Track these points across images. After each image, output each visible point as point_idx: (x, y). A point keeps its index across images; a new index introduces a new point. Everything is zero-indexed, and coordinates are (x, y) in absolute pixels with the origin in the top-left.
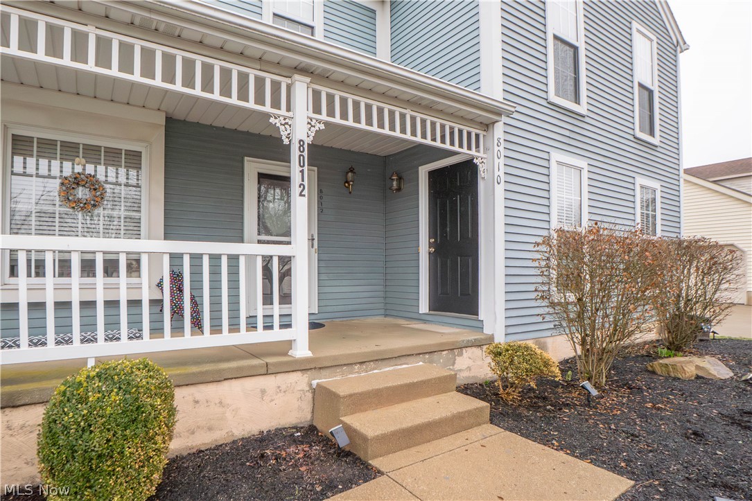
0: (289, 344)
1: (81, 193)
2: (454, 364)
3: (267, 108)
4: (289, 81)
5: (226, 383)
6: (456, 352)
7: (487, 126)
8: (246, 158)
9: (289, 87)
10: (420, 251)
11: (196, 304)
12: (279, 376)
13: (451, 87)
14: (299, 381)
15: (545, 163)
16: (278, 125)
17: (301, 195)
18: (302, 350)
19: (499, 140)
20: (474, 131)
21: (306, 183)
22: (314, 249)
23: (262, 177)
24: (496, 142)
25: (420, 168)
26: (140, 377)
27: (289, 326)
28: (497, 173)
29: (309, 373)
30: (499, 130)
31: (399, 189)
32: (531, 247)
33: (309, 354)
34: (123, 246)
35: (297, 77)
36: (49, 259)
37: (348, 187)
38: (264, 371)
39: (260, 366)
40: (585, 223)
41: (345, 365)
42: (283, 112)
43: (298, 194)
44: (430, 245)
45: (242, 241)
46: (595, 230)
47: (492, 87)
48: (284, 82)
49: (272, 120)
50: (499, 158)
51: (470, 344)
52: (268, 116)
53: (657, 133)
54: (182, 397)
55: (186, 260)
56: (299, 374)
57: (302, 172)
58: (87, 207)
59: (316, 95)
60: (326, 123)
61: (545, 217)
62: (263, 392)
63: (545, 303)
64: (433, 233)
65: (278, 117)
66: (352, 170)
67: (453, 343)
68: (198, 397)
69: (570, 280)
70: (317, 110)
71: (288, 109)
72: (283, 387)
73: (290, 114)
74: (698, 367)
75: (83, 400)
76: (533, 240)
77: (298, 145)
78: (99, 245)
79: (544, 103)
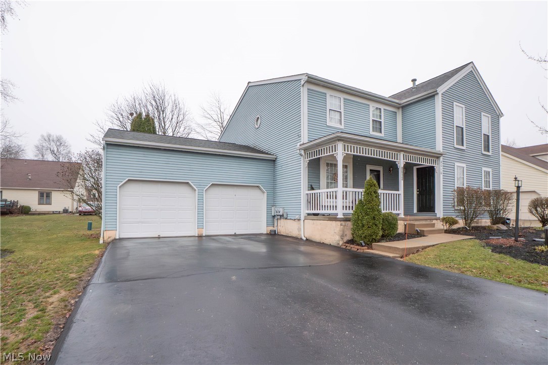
3: (396, 160)
7: (438, 158)
8: (367, 165)
10: (414, 193)
13: (428, 150)
14: (403, 223)
15: (453, 167)
18: (402, 216)
20: (435, 159)
23: (371, 170)
24: (440, 162)
25: (414, 168)
28: (441, 171)
30: (441, 159)
32: (450, 192)
33: (404, 217)
40: (465, 185)
44: (417, 191)
46: (468, 187)
47: (439, 148)
48: (398, 153)
50: (441, 166)
52: (395, 162)
53: (490, 150)
57: (402, 175)
59: (404, 155)
60: (405, 162)
61: (453, 183)
63: (453, 209)
64: (418, 188)
65: (397, 162)
69: (461, 202)
70: (404, 159)
73: (399, 161)
74: (497, 227)
76: (451, 190)
79: (453, 148)
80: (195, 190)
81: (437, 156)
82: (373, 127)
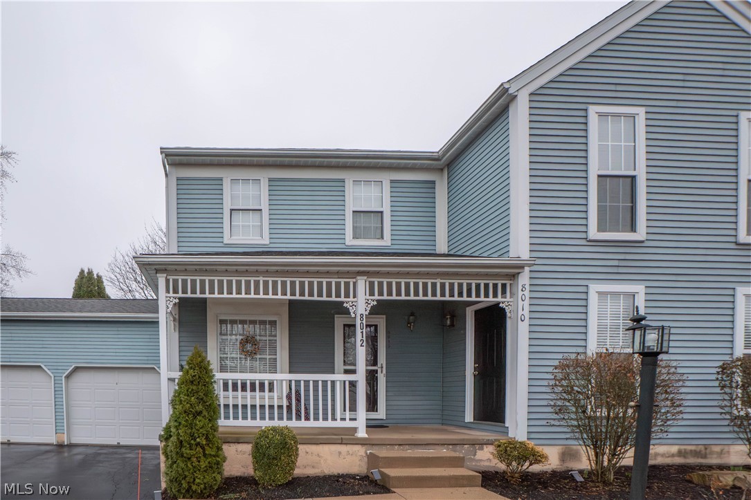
0: (355, 430)
1: (249, 347)
2: (475, 455)
3: (342, 299)
4: (354, 280)
5: (321, 446)
6: (477, 447)
7: (514, 277)
8: (336, 316)
9: (355, 284)
10: (467, 374)
11: (307, 409)
12: (348, 446)
14: (360, 450)
15: (581, 296)
16: (348, 307)
17: (361, 346)
18: (362, 433)
19: (523, 286)
20: (500, 283)
21: (364, 339)
22: (382, 375)
23: (346, 326)
24: (520, 288)
25: (467, 309)
26: (286, 432)
27: (355, 419)
28: (520, 313)
29: (366, 446)
30: (524, 279)
31: (452, 325)
33: (366, 436)
34: (266, 377)
35: (358, 278)
36: (248, 383)
37: (410, 327)
38: (340, 442)
39: (338, 439)
41: (389, 445)
42: (351, 299)
43: (359, 345)
44: (475, 369)
45: (334, 373)
48: (351, 281)
49: (345, 305)
50: (523, 300)
51: (490, 443)
52: (343, 303)
54: (302, 449)
55: (302, 383)
56: (360, 446)
57: (362, 332)
58: (251, 354)
59: (372, 285)
60: (377, 301)
61: (582, 343)
62: (340, 453)
64: (478, 360)
65: (348, 302)
66: (412, 314)
67: (473, 440)
68: (308, 450)
70: (372, 294)
71: (354, 297)
72: (351, 452)
73: (355, 299)
75: (267, 437)
77: (359, 317)
78: (258, 377)
79: (584, 242)
80: (51, 377)
81: (511, 273)
82: (355, 228)
